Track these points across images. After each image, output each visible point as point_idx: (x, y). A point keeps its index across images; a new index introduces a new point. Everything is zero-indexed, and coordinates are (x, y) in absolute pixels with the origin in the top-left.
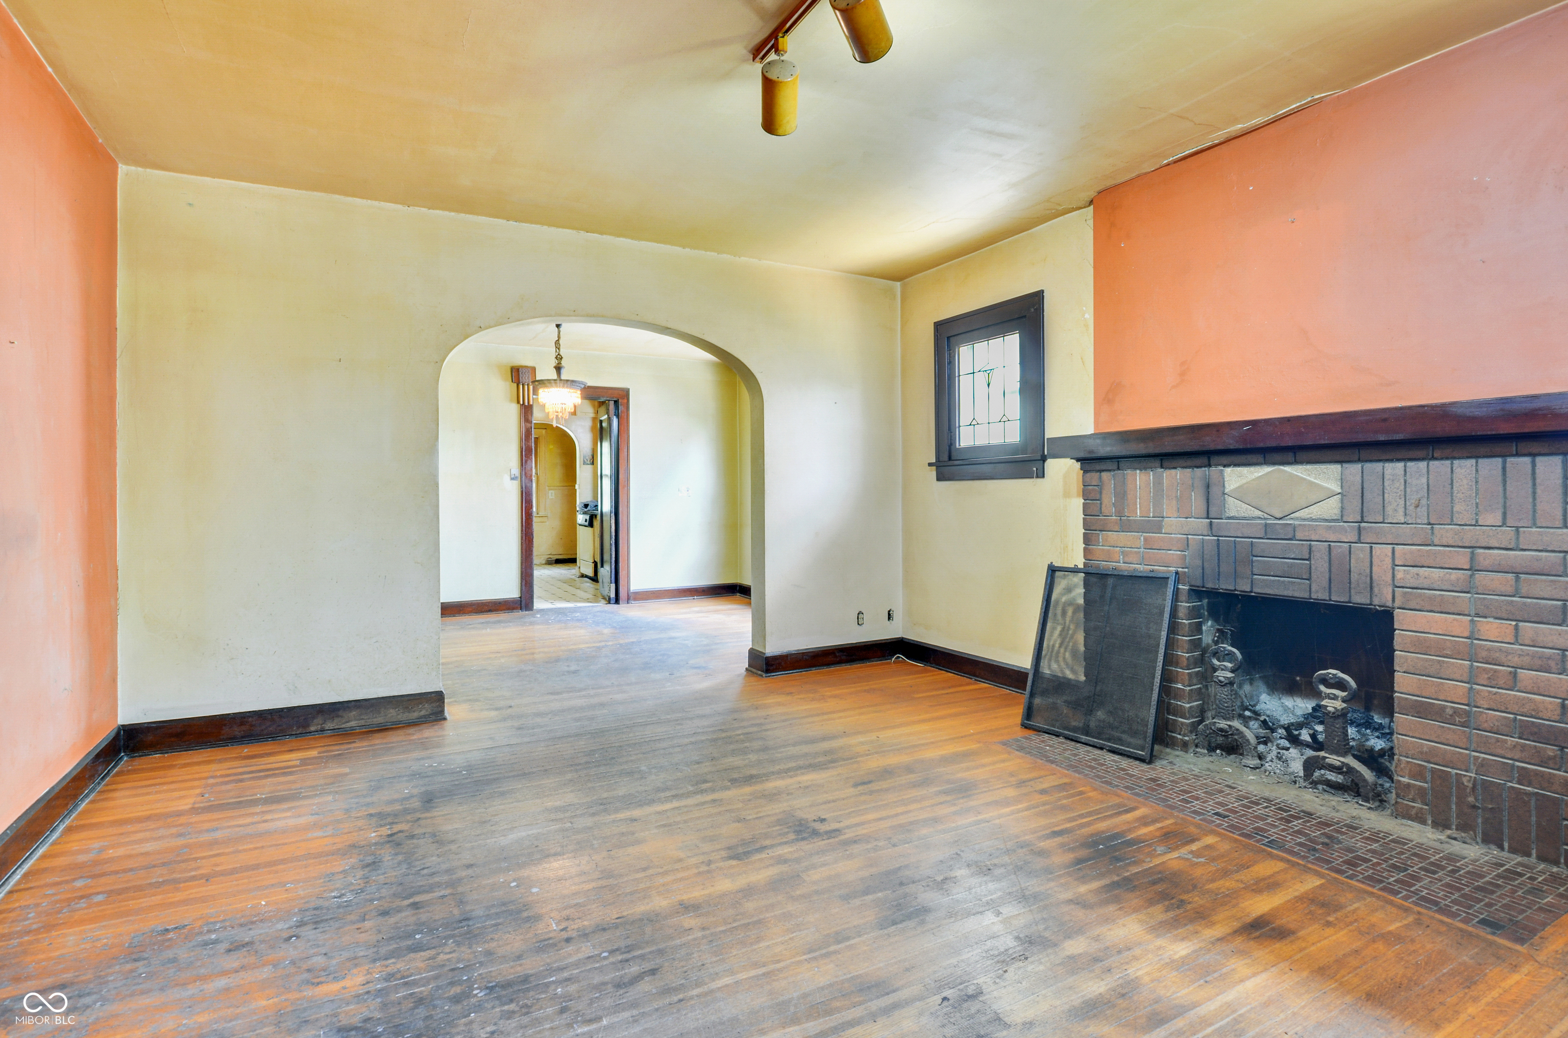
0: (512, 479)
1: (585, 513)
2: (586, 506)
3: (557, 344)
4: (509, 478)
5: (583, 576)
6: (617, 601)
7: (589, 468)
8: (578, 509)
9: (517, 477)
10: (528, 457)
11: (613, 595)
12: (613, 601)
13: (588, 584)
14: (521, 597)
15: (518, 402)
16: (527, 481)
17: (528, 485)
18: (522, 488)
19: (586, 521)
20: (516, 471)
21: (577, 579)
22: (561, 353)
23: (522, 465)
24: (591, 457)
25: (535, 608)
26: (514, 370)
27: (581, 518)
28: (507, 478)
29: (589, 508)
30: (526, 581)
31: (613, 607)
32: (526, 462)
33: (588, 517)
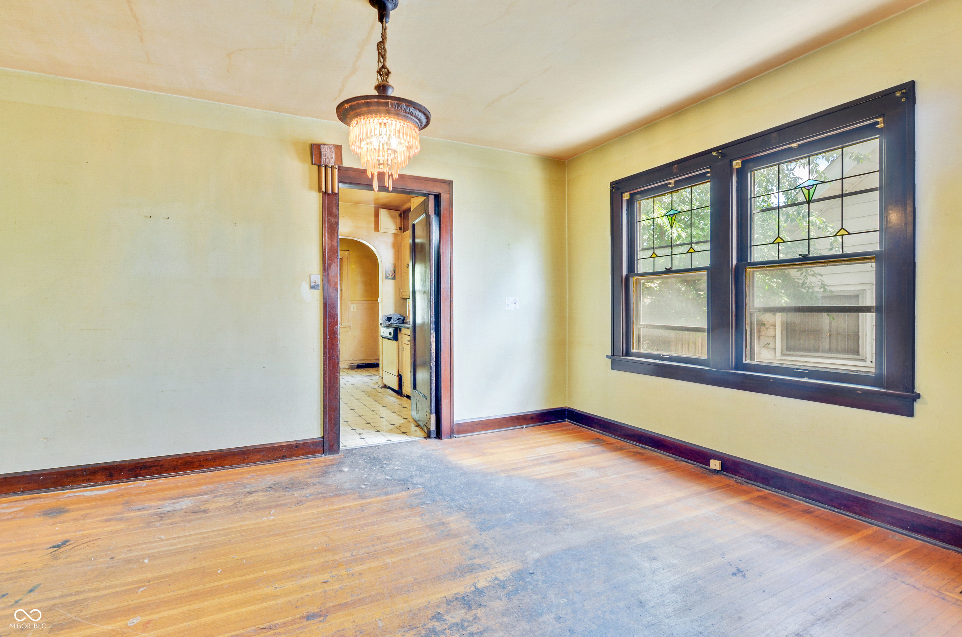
0: (312, 287)
1: (388, 326)
2: (389, 319)
3: (381, 46)
4: (308, 287)
5: (385, 387)
6: (438, 435)
7: (391, 283)
8: (380, 321)
9: (318, 285)
10: (332, 260)
11: (433, 428)
12: (433, 435)
13: (392, 398)
14: (323, 438)
15: (320, 189)
16: (331, 290)
17: (333, 295)
18: (324, 298)
19: (390, 334)
20: (317, 278)
21: (380, 390)
22: (388, 65)
23: (324, 269)
24: (393, 272)
25: (341, 447)
26: (314, 147)
27: (385, 331)
28: (305, 286)
29: (392, 321)
30: (330, 417)
31: (433, 442)
32: (330, 266)
33: (392, 331)
